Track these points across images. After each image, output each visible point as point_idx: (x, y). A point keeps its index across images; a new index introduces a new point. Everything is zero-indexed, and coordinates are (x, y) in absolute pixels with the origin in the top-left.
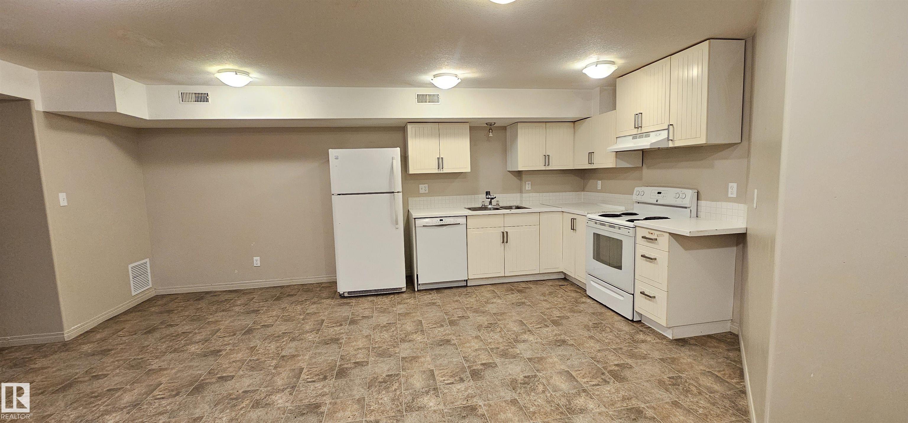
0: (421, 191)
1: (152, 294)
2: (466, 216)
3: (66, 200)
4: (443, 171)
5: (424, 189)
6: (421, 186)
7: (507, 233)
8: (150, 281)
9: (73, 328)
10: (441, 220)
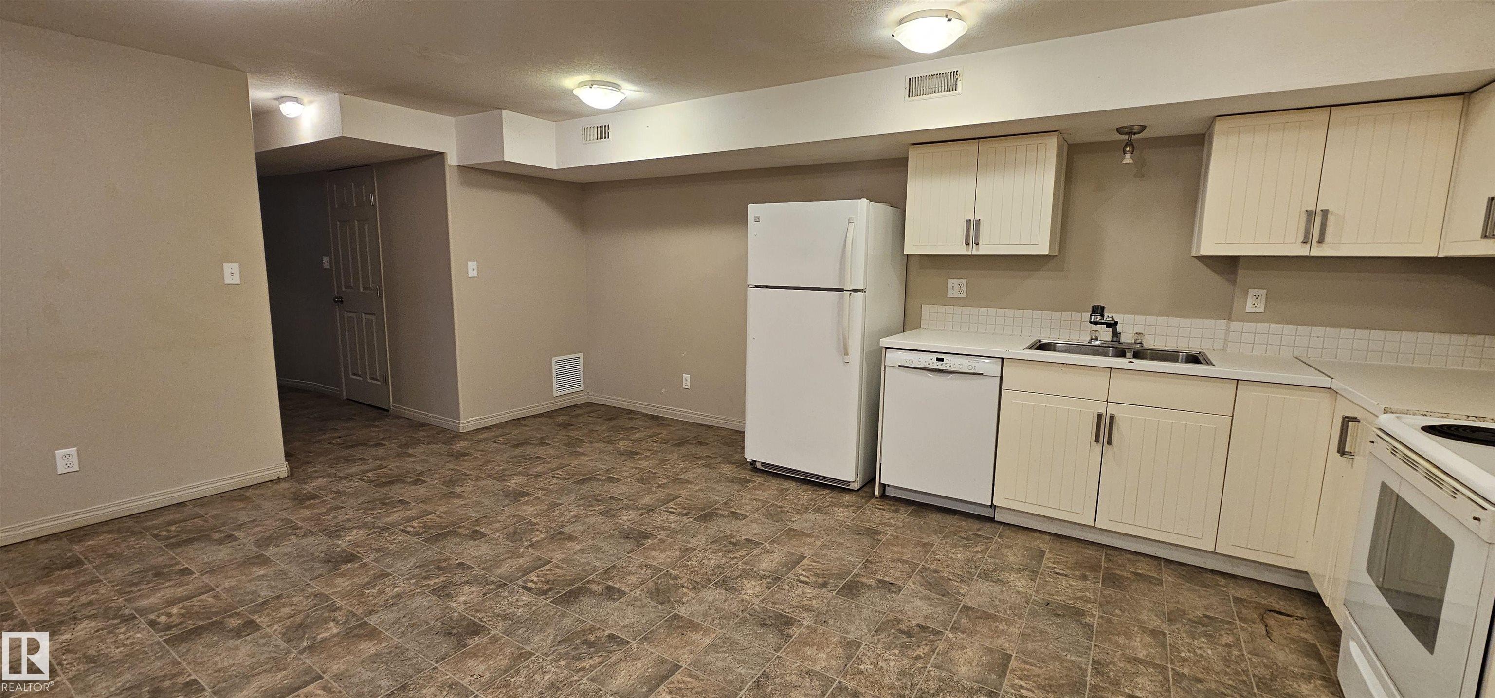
0: (950, 294)
1: (583, 399)
2: (1003, 359)
3: (476, 271)
4: (977, 250)
5: (957, 288)
6: (951, 283)
7: (1112, 418)
8: (582, 382)
9: (470, 419)
10: (938, 359)
